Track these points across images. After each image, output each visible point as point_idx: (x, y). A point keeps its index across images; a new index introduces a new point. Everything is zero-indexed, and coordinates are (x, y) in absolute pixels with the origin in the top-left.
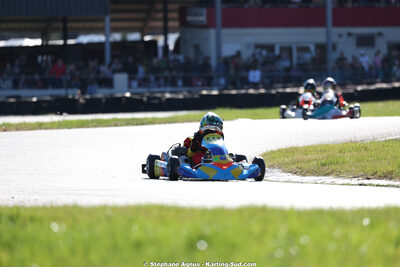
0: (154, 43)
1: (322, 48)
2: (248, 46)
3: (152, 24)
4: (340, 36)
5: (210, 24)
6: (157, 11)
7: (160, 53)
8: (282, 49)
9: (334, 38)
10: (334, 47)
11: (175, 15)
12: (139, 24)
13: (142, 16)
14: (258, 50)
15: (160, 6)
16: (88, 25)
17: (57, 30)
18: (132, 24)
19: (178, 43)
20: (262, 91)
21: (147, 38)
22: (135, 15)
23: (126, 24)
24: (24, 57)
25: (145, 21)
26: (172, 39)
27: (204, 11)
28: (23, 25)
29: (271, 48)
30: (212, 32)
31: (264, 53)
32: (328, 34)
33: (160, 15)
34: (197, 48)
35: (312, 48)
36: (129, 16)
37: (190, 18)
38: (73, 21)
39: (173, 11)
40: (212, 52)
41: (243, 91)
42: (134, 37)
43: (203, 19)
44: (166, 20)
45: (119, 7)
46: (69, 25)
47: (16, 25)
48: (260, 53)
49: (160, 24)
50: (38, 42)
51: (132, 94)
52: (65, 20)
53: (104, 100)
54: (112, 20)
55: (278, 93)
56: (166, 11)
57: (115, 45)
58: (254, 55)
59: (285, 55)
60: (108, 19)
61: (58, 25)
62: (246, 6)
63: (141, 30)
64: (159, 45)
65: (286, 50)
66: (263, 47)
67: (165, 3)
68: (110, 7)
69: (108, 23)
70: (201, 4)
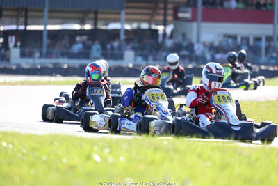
0: (157, 31)
1: (269, 39)
2: (219, 35)
3: (157, 18)
5: (194, 19)
6: (160, 9)
7: (160, 38)
8: (242, 38)
11: (170, 12)
12: (148, 17)
13: (150, 11)
14: (226, 39)
15: (161, 5)
16: (112, 16)
17: (90, 19)
18: (143, 17)
19: (172, 32)
21: (154, 27)
22: (146, 11)
23: (139, 17)
24: (67, 37)
25: (152, 15)
26: (169, 29)
27: (190, 10)
28: (68, 15)
29: (234, 37)
30: (195, 25)
31: (230, 41)
32: (274, 29)
33: (162, 12)
34: (184, 35)
35: (264, 39)
36: (141, 11)
37: (180, 15)
38: (102, 13)
39: (170, 9)
40: (194, 40)
42: (145, 26)
43: (188, 15)
44: (165, 15)
45: (130, 5)
46: (99, 16)
47: (64, 15)
48: (227, 41)
49: (161, 18)
50: (77, 27)
51: (134, 65)
52: (96, 13)
53: (113, 69)
54: (127, 14)
56: (165, 9)
57: (127, 32)
58: (220, 42)
59: (245, 42)
60: (123, 13)
61: (92, 16)
62: (219, 8)
63: (149, 22)
64: (161, 32)
65: (245, 39)
66: (229, 36)
67: (166, 3)
68: (125, 5)
69: (123, 16)
70: (187, 5)
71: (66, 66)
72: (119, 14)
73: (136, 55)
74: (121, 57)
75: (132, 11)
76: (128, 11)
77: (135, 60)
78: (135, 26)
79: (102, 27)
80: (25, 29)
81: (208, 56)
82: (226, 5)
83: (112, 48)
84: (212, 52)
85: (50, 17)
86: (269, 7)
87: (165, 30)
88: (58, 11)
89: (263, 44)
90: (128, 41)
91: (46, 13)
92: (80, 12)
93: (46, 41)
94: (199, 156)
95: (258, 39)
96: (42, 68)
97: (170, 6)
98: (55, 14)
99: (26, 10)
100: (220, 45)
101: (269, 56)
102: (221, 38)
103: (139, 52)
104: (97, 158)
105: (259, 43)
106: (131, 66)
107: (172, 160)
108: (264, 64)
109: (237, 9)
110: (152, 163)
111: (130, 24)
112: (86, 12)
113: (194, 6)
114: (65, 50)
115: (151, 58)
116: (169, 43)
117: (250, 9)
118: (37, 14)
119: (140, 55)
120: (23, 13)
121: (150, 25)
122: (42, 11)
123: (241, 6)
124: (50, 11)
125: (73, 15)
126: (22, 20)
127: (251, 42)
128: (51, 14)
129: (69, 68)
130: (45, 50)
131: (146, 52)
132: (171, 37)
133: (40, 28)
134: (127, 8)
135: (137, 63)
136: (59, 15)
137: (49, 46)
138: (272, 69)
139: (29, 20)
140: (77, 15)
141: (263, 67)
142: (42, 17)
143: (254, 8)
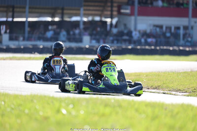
0: (106, 22)
1: (186, 28)
2: (150, 25)
3: (106, 13)
4: (195, 22)
5: (132, 14)
6: (108, 7)
7: (108, 27)
8: (167, 28)
9: (192, 23)
10: (192, 28)
11: (115, 9)
12: (99, 13)
13: (101, 8)
14: (155, 28)
15: (109, 4)
16: (74, 12)
17: (58, 13)
18: (96, 12)
19: (117, 23)
20: (153, 47)
21: (104, 19)
22: (98, 8)
23: (93, 12)
24: (42, 26)
25: (102, 11)
26: (115, 21)
27: (129, 7)
28: (43, 11)
29: (161, 27)
30: (133, 18)
31: (158, 29)
32: (189, 21)
33: (109, 9)
34: (125, 25)
35: (182, 28)
36: (95, 8)
37: (122, 11)
38: (67, 10)
39: (115, 7)
40: (132, 29)
41: (143, 47)
42: (97, 19)
43: (128, 11)
44: (112, 11)
45: (87, 4)
46: (65, 11)
47: (40, 11)
48: (156, 30)
49: (109, 13)
50: (49, 19)
51: (90, 46)
52: (63, 9)
53: (75, 49)
54: (85, 10)
55: (160, 49)
56: (112, 7)
57: (85, 23)
58: (151, 30)
59: (168, 30)
60: (82, 9)
61: (60, 11)
62: (150, 6)
63: (101, 16)
64: (109, 23)
65: (168, 28)
66: (157, 26)
67: (112, 2)
68: (83, 3)
69: (82, 11)
70: (127, 4)
71: (41, 47)
72: (79, 10)
73: (91, 39)
74: (81, 41)
75: (88, 8)
76: (85, 8)
77: (91, 42)
78: (90, 18)
79: (67, 19)
80: (13, 20)
81: (143, 40)
82: (155, 4)
83: (74, 34)
84: (145, 37)
85: (30, 12)
86: (185, 6)
87: (111, 21)
88: (36, 8)
89: (182, 32)
90: (85, 29)
91: (27, 9)
92: (51, 9)
93: (27, 29)
94: (137, 110)
95: (178, 28)
96: (24, 48)
97: (115, 5)
98: (34, 10)
99: (13, 7)
100: (151, 32)
101: (185, 40)
102: (152, 28)
103: (93, 37)
104: (64, 111)
105: (178, 31)
106: (87, 46)
107: (117, 113)
108: (182, 46)
109: (163, 7)
110: (103, 115)
111: (87, 18)
112: (56, 9)
113: (133, 4)
114: (41, 35)
115: (101, 41)
116: (115, 31)
117: (172, 6)
118: (21, 10)
119: (94, 39)
120: (11, 9)
121: (101, 18)
122: (24, 8)
123: (165, 5)
124: (30, 8)
125: (46, 11)
126: (10, 14)
127: (173, 30)
128: (31, 10)
129: (44, 48)
130: (26, 35)
131: (98, 37)
132: (116, 26)
133: (23, 19)
134: (85, 6)
135: (92, 44)
136: (37, 10)
137: (29, 32)
138: (187, 49)
139: (16, 14)
140: (50, 11)
141: (181, 48)
142: (24, 12)
143: (175, 6)
